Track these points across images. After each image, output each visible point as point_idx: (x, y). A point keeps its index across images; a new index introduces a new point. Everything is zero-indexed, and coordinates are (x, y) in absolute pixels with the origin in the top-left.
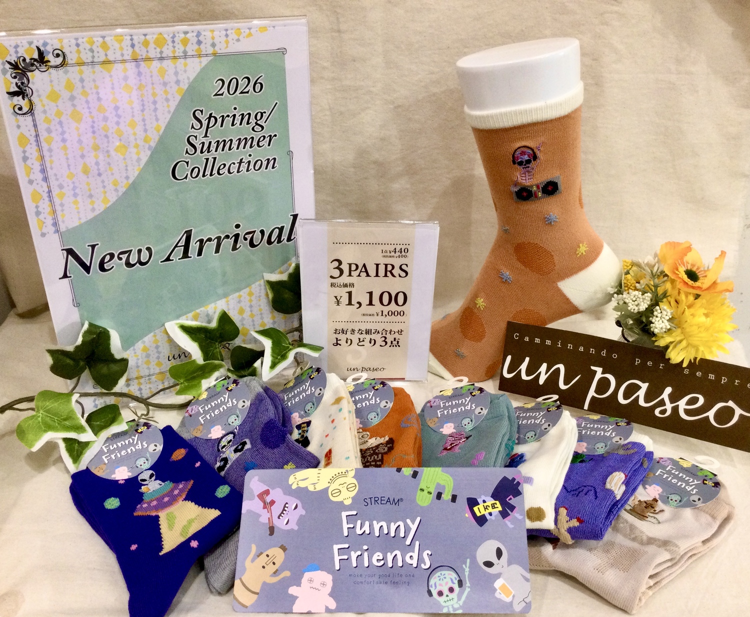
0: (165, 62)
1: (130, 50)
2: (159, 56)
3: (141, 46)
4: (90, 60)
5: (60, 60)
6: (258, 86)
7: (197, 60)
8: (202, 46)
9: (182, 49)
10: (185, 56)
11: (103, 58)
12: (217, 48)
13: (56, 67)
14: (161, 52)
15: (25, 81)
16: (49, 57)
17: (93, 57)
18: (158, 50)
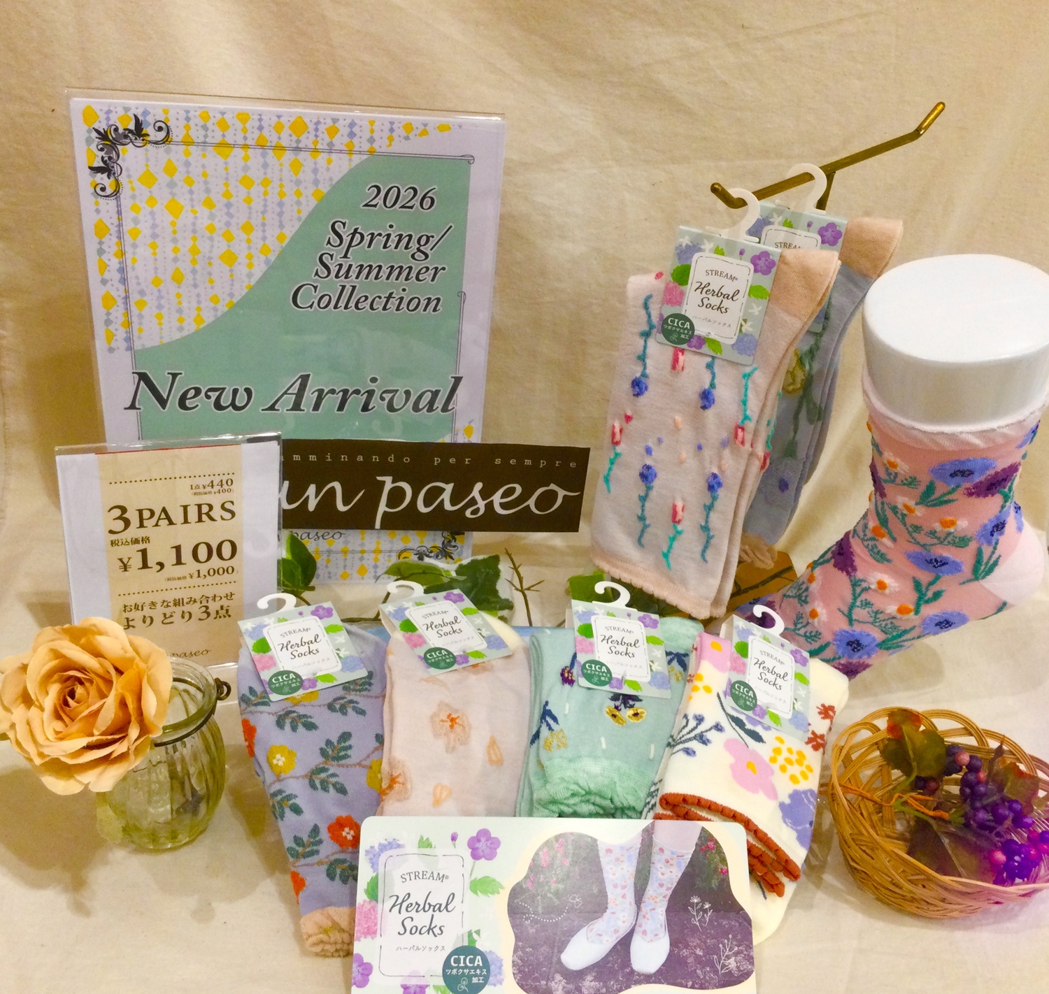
0: (302, 155)
1: (257, 133)
2: (294, 145)
3: (272, 130)
4: (201, 139)
5: (162, 135)
6: (427, 202)
7: (345, 157)
8: (356, 140)
9: (328, 140)
10: (330, 149)
11: (218, 139)
12: (376, 146)
13: (156, 143)
14: (298, 141)
15: (114, 155)
16: (149, 129)
17: (206, 136)
18: (294, 138)
